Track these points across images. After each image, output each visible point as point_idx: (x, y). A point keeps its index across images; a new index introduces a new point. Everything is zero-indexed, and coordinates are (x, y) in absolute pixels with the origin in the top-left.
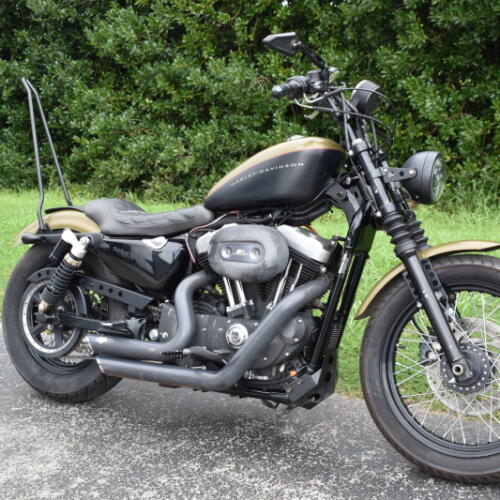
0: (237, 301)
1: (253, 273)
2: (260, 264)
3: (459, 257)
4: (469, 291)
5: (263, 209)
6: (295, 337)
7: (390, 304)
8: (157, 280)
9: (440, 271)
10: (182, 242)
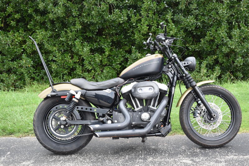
0: (137, 107)
1: (151, 96)
2: (154, 93)
3: (208, 85)
4: (208, 95)
5: (142, 77)
6: (165, 114)
7: (188, 101)
8: (110, 104)
9: (202, 90)
10: (114, 90)
